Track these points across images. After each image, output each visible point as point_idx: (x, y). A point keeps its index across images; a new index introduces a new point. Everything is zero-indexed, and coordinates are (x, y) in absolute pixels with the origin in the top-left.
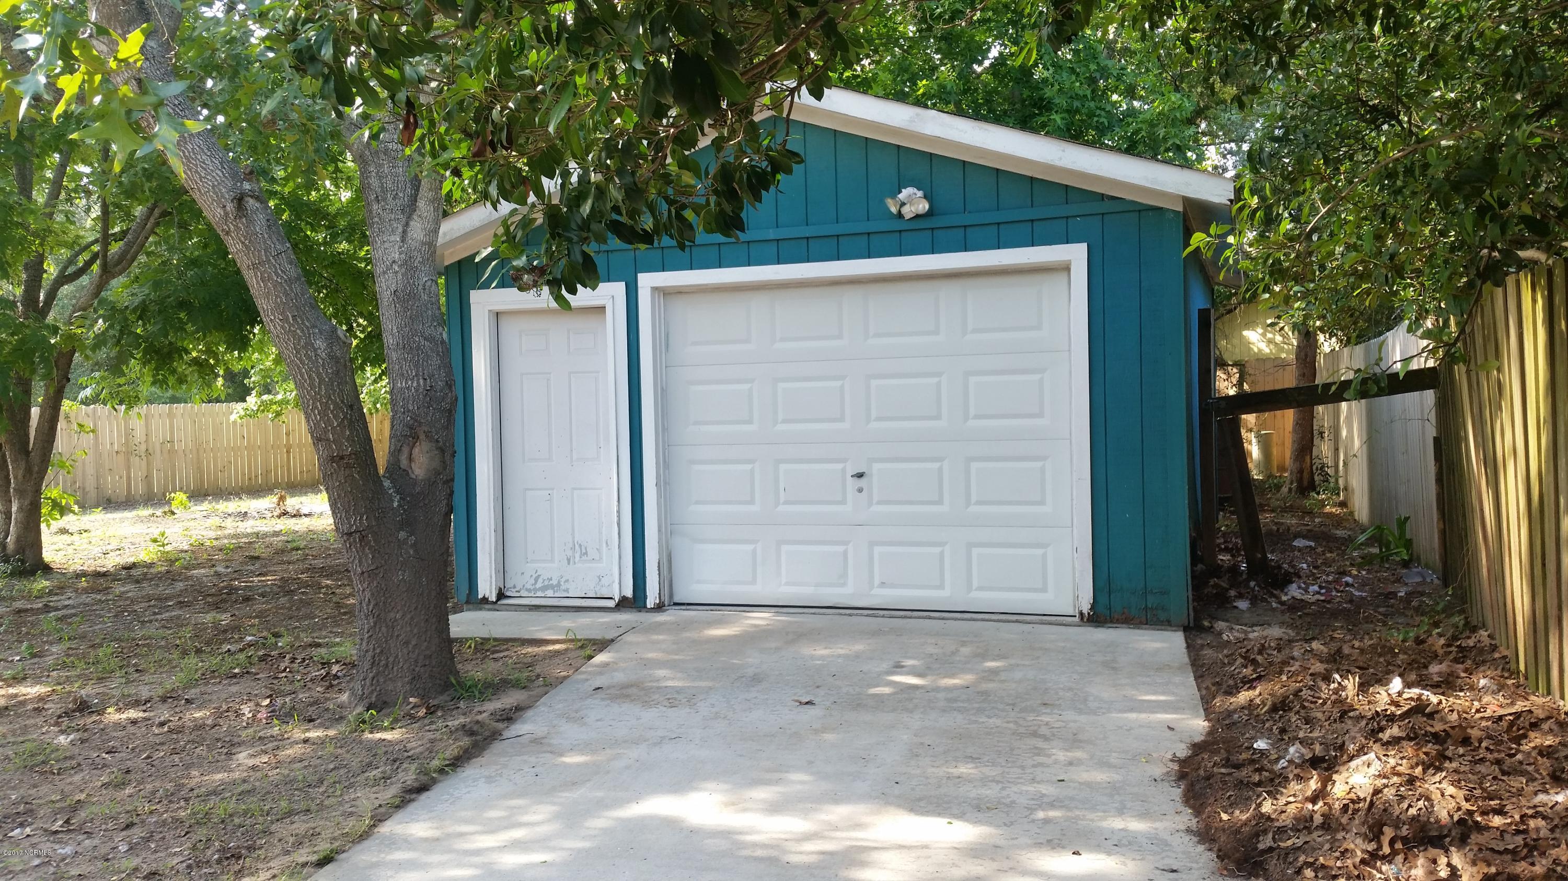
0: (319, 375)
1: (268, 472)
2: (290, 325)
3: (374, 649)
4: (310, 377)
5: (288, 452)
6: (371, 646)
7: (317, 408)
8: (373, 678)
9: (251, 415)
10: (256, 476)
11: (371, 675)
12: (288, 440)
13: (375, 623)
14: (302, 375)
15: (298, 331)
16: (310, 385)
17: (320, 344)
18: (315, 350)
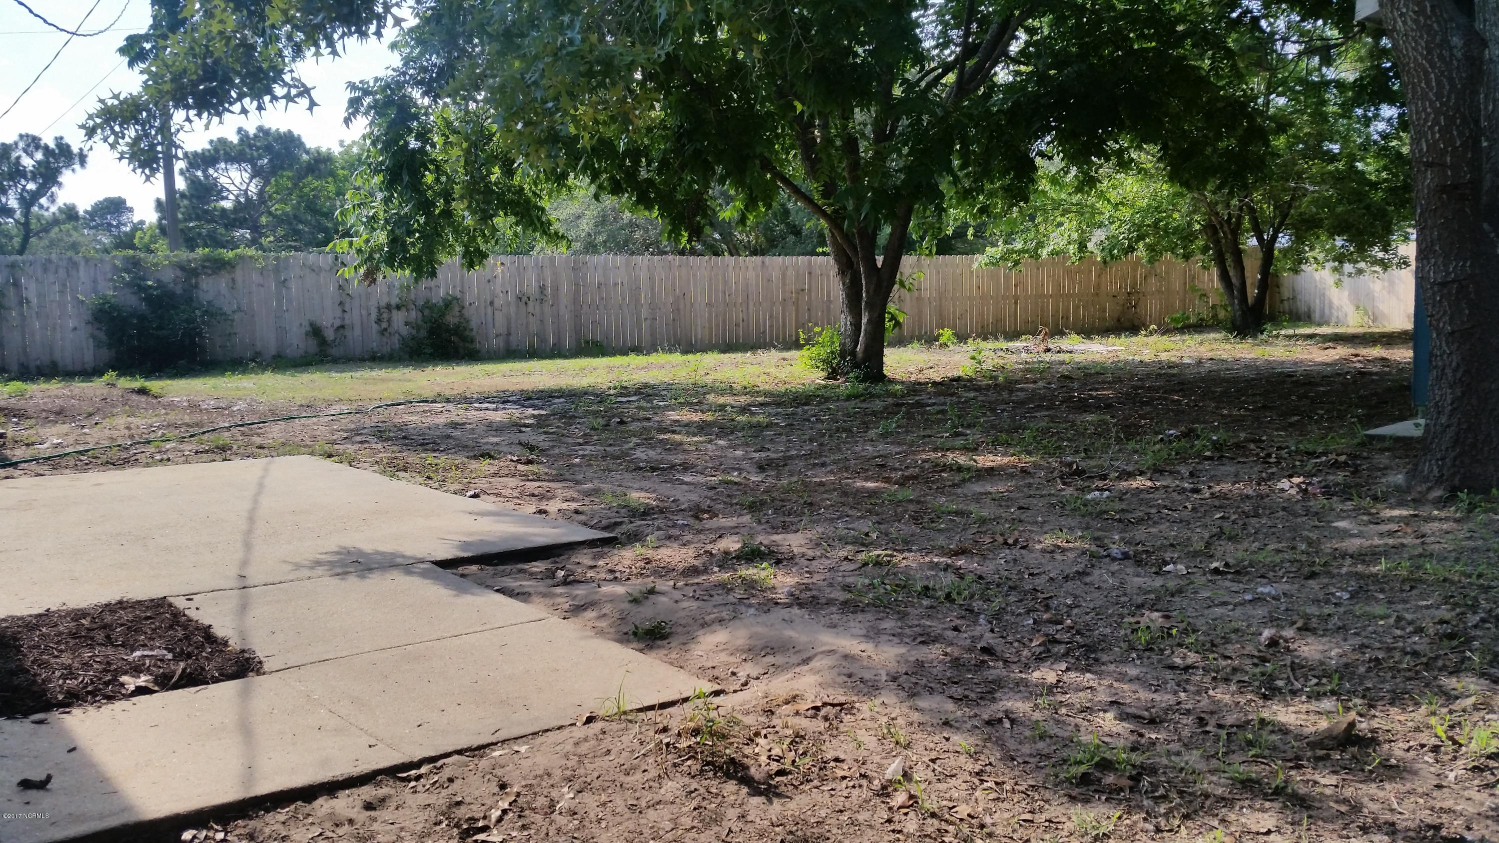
0: (1451, 80)
1: (998, 321)
2: (1428, 17)
3: (1459, 424)
4: (1439, 83)
5: (1016, 303)
6: (1456, 420)
7: (1438, 123)
8: (1455, 459)
9: (994, 262)
10: (988, 325)
11: (1453, 454)
12: (1016, 291)
13: (1463, 393)
14: (1428, 83)
15: (1435, 25)
16: (1436, 94)
17: (1456, 41)
18: (1451, 48)
